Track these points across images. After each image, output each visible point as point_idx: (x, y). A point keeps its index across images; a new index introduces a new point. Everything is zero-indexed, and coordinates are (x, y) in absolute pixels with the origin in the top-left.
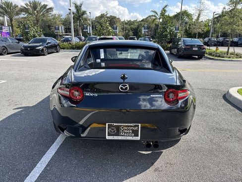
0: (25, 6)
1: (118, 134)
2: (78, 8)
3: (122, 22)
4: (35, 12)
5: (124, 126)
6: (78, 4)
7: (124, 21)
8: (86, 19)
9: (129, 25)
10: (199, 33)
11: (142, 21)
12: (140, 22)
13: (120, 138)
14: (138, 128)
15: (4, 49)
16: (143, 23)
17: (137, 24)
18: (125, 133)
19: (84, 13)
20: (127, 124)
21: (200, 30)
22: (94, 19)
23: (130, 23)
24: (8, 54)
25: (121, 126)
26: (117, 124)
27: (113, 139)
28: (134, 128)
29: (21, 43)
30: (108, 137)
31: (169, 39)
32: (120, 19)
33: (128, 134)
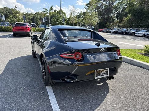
10: (74, 23)
14: (108, 70)
16: (36, 15)
17: (33, 16)
20: (104, 69)
21: (74, 22)
26: (99, 70)
33: (104, 74)
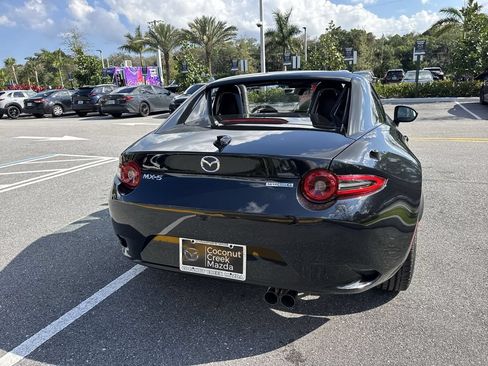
0: (189, 29)
1: (201, 263)
2: (281, 21)
3: (378, 41)
4: (205, 37)
5: (214, 247)
6: (283, 13)
7: (383, 38)
8: (297, 44)
9: (394, 46)
11: (425, 34)
12: (421, 36)
13: (205, 271)
14: (242, 255)
15: (144, 106)
16: (427, 38)
17: (413, 42)
18: (215, 262)
19: (294, 30)
20: (218, 244)
22: (318, 40)
23: (395, 41)
24: (152, 114)
25: (208, 246)
26: (199, 242)
27: (193, 271)
28: (232, 254)
29: (172, 94)
30: (183, 268)
31: (478, 69)
32: (374, 34)
33: (221, 266)
